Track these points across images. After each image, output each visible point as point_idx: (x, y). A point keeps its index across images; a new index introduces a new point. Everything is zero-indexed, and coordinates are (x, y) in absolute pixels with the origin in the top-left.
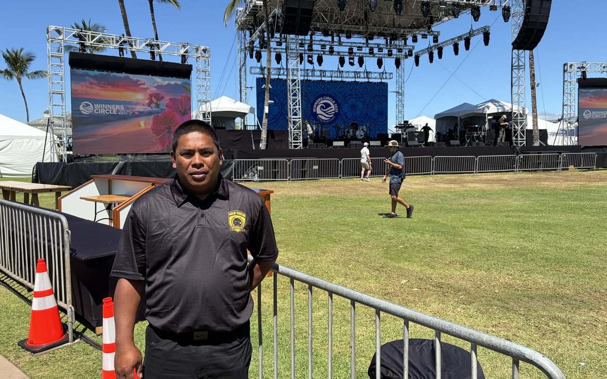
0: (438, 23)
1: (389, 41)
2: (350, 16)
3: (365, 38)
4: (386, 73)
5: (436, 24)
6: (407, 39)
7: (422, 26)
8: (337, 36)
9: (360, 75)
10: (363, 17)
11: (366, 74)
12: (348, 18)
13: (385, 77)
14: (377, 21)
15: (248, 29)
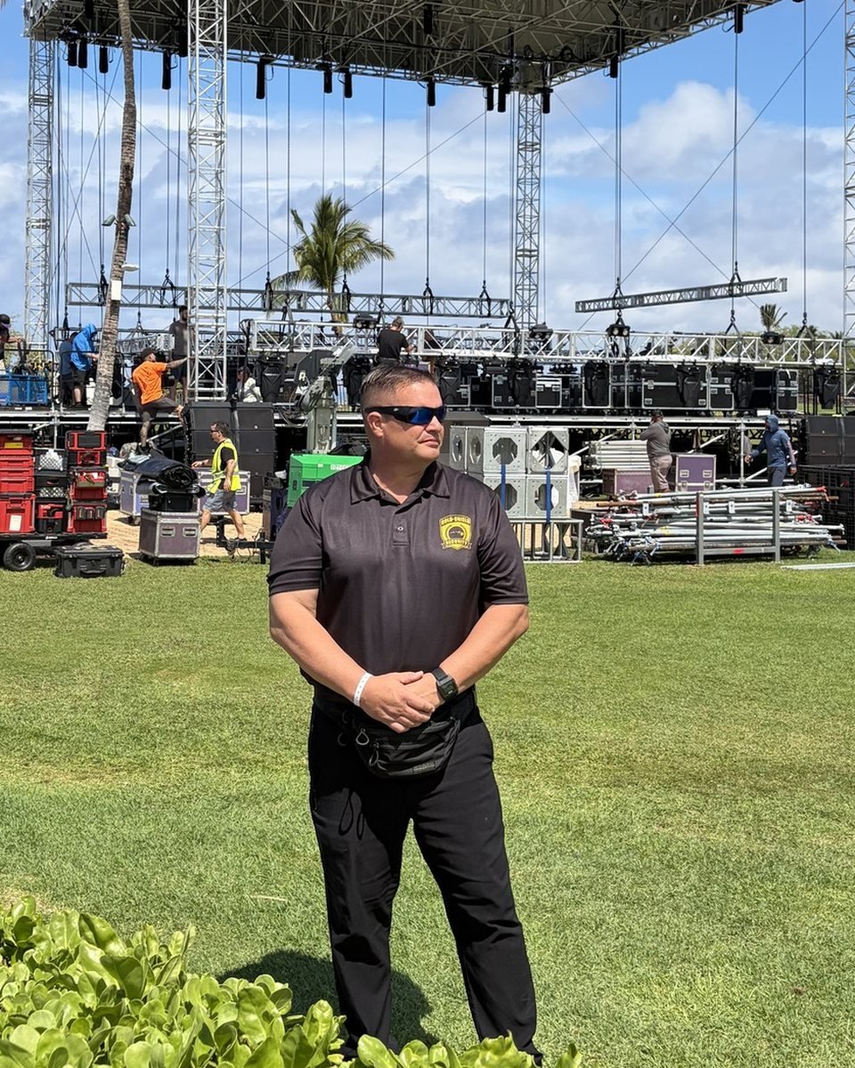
0: (641, 50)
1: (496, 93)
2: (382, 17)
3: (425, 80)
4: (489, 300)
5: (635, 51)
6: (552, 91)
7: (594, 56)
8: (341, 70)
9: (411, 307)
10: (418, 19)
11: (428, 302)
12: (375, 21)
13: (485, 312)
14: (462, 33)
15: (66, 37)
